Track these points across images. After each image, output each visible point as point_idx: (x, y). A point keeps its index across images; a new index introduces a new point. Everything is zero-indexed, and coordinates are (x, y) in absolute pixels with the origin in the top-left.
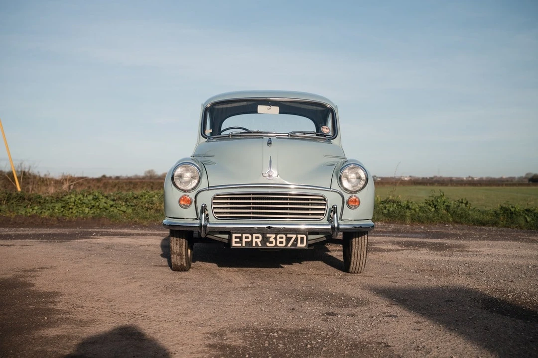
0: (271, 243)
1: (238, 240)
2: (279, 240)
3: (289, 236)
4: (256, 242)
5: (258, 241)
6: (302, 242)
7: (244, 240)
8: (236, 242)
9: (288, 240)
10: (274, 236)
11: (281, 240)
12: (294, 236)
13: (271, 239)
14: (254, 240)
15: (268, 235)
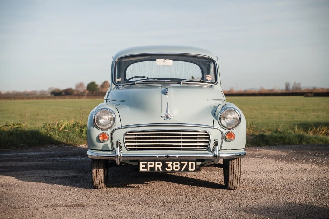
0: (169, 168)
1: (144, 166)
2: (175, 166)
3: (182, 162)
4: (158, 168)
5: (160, 167)
6: (192, 168)
7: (149, 166)
8: (143, 168)
9: (182, 165)
10: (171, 163)
11: (177, 166)
12: (186, 163)
13: (169, 165)
14: (157, 166)
15: (167, 162)
